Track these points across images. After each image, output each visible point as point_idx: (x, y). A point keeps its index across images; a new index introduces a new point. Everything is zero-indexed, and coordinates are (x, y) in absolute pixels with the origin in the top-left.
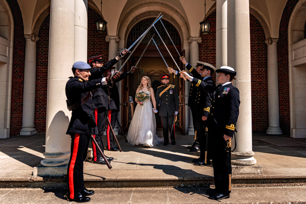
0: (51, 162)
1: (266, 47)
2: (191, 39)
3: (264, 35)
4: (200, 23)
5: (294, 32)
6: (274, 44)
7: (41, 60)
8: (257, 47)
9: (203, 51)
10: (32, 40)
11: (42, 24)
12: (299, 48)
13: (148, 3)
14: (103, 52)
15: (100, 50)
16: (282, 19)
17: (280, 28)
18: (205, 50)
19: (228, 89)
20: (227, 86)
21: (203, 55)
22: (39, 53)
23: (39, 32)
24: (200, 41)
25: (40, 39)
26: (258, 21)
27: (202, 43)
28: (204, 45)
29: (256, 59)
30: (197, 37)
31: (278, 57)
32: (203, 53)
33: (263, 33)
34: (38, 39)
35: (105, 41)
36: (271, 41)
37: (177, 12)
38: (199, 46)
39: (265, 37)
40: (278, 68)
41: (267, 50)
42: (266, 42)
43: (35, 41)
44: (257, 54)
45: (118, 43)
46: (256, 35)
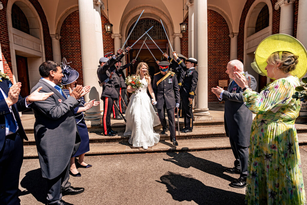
0: (90, 118)
1: (230, 39)
2: (175, 35)
3: (229, 30)
4: (180, 24)
5: (248, 28)
6: (235, 37)
7: (64, 54)
8: (223, 40)
9: (184, 44)
10: (57, 39)
11: (62, 26)
12: (250, 41)
13: (142, 7)
14: (110, 46)
15: (107, 45)
16: (241, 18)
17: (240, 24)
18: (185, 43)
19: (192, 72)
20: (192, 70)
21: (184, 47)
22: (62, 48)
23: (61, 31)
24: (181, 36)
25: (62, 37)
26: (225, 20)
27: (183, 37)
28: (184, 39)
29: (222, 49)
30: (179, 33)
31: (238, 47)
32: (184, 45)
33: (228, 29)
34: (60, 37)
35: (111, 38)
36: (233, 35)
37: (164, 13)
38: (181, 40)
39: (229, 32)
40: (237, 55)
41: (230, 42)
42: (230, 36)
43: (59, 39)
44: (223, 45)
45: (121, 39)
46: (223, 30)
